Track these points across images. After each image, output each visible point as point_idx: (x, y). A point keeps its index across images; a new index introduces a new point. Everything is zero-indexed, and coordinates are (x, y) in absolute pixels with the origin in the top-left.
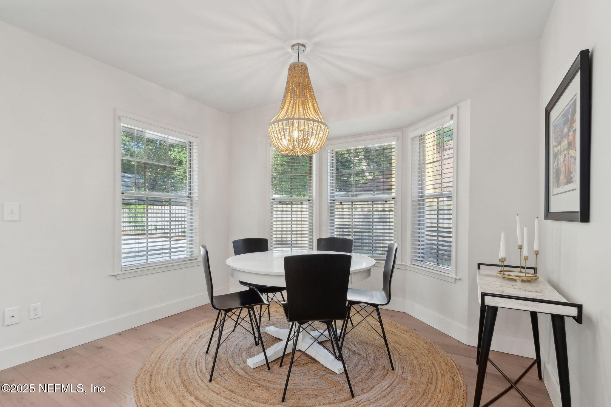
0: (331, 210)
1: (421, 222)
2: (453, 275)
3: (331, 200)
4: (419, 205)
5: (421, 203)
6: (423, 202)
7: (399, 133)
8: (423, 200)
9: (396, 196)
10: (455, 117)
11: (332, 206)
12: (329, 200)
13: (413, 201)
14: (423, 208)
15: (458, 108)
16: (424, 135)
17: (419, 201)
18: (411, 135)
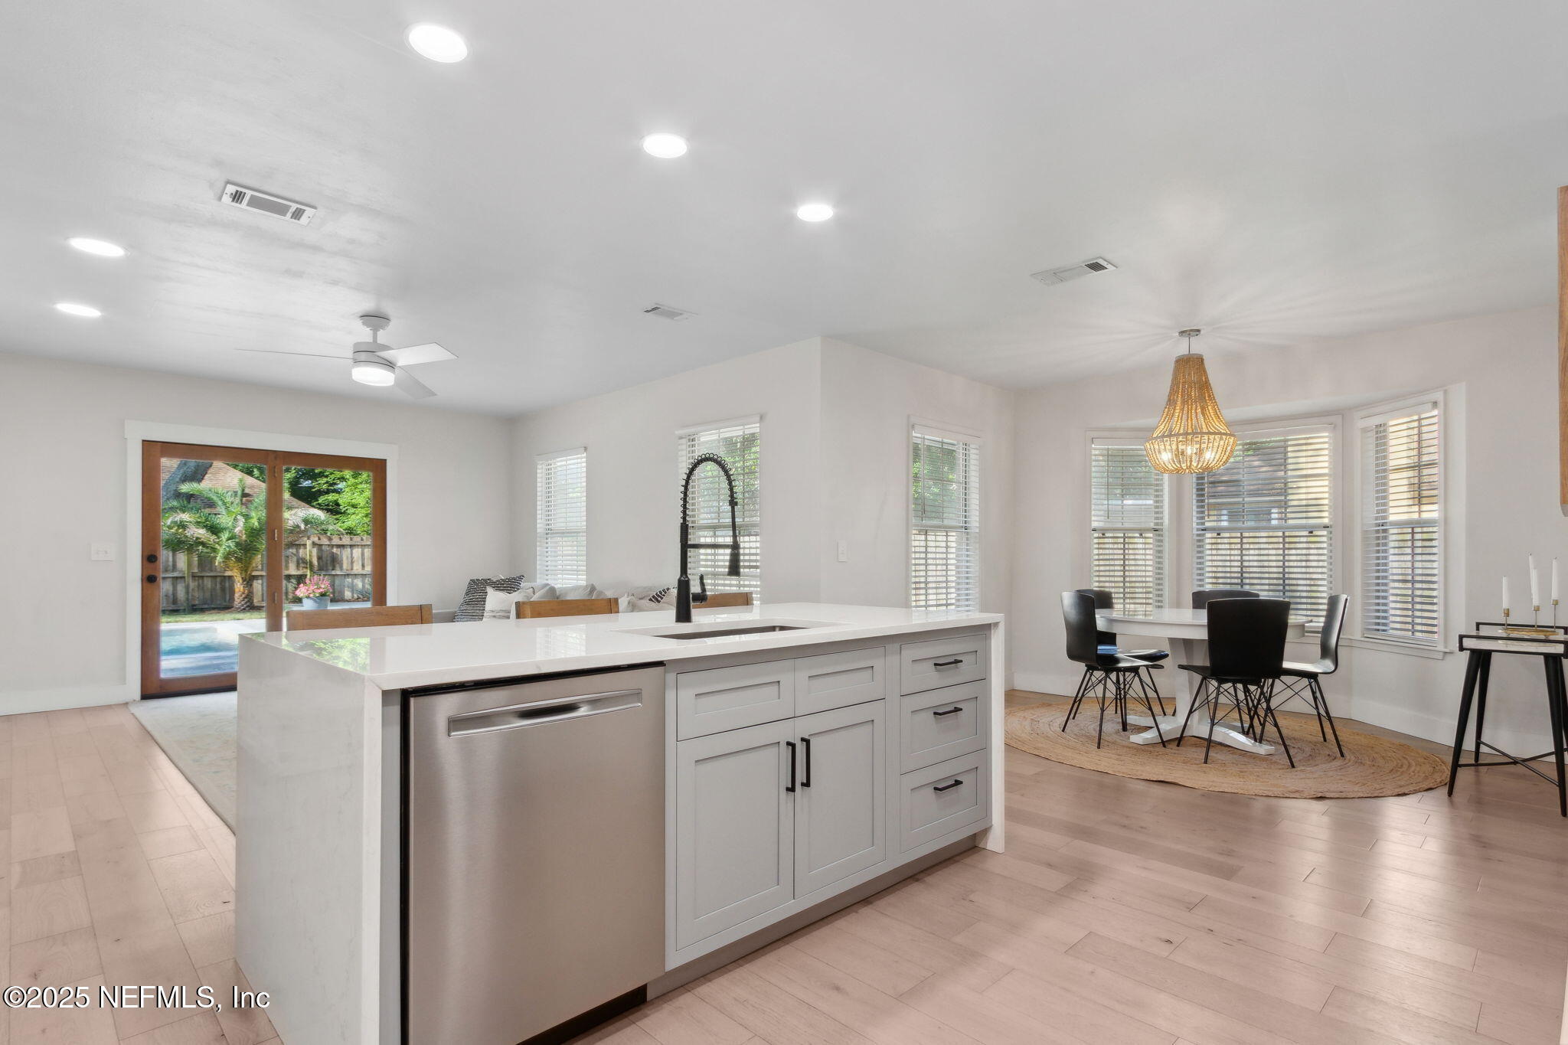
0: (1199, 546)
1: (1381, 567)
2: (1441, 648)
3: (1198, 530)
4: (1378, 538)
5: (1381, 535)
6: (1384, 534)
7: (1338, 419)
8: (1385, 531)
9: (1331, 523)
10: (1441, 405)
11: (1199, 541)
12: (1195, 530)
13: (1365, 532)
14: (1385, 544)
15: (1445, 392)
16: (1385, 425)
17: (1377, 531)
18: (1361, 424)
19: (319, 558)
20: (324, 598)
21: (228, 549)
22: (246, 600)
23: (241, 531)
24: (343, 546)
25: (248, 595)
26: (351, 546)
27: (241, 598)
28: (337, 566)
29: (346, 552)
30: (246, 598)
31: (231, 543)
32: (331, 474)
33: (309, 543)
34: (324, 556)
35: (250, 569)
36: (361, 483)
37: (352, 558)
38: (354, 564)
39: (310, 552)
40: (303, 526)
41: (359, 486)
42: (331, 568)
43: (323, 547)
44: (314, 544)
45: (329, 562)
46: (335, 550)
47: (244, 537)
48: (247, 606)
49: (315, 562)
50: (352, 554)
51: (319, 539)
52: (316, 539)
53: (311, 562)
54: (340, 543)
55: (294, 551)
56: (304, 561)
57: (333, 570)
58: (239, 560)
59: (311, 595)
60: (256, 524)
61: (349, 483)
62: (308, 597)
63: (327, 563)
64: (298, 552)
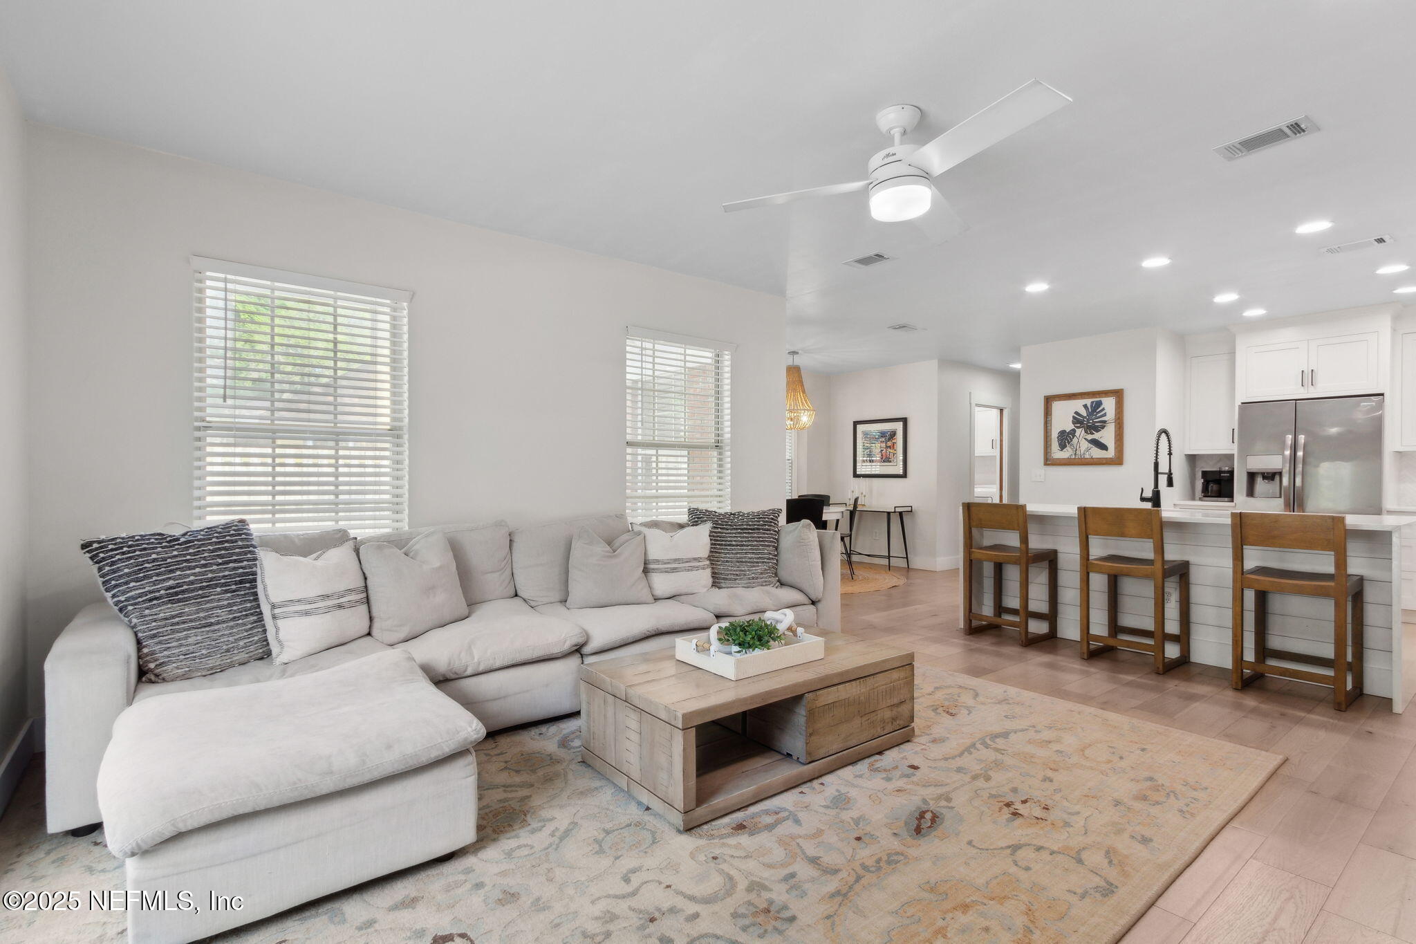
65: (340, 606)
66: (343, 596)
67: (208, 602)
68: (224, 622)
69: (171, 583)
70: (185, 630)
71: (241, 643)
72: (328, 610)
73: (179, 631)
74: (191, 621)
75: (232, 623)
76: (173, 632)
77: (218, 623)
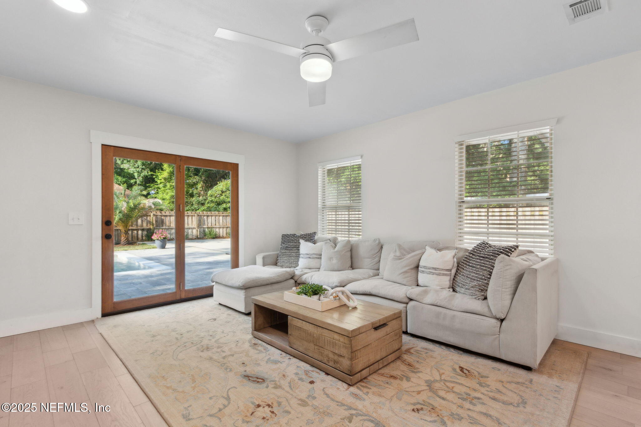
19: (156, 221)
20: (165, 240)
21: (119, 217)
22: (126, 240)
23: (125, 209)
24: (166, 216)
25: (127, 238)
26: (170, 216)
27: (124, 240)
28: (164, 225)
29: (168, 218)
30: (126, 239)
31: (121, 215)
32: (153, 186)
33: (152, 214)
34: (159, 220)
35: (128, 226)
36: (167, 190)
37: (170, 221)
38: (171, 224)
39: (153, 218)
40: (153, 207)
41: (166, 191)
42: (161, 226)
43: (158, 216)
44: (154, 215)
45: (160, 223)
46: (163, 218)
47: (126, 211)
48: (127, 243)
49: (154, 222)
50: (170, 219)
51: (156, 213)
52: (155, 213)
53: (153, 223)
54: (165, 214)
55: (145, 218)
56: (150, 222)
57: (162, 226)
58: (123, 222)
59: (159, 239)
60: (132, 205)
61: (162, 190)
62: (158, 240)
63: (159, 223)
64: (147, 218)
65: (309, 258)
66: (312, 255)
67: (292, 251)
68: (293, 256)
69: (287, 245)
70: (285, 256)
71: (295, 262)
72: (306, 258)
73: (284, 256)
74: (287, 254)
75: (295, 257)
76: (283, 256)
77: (292, 256)
